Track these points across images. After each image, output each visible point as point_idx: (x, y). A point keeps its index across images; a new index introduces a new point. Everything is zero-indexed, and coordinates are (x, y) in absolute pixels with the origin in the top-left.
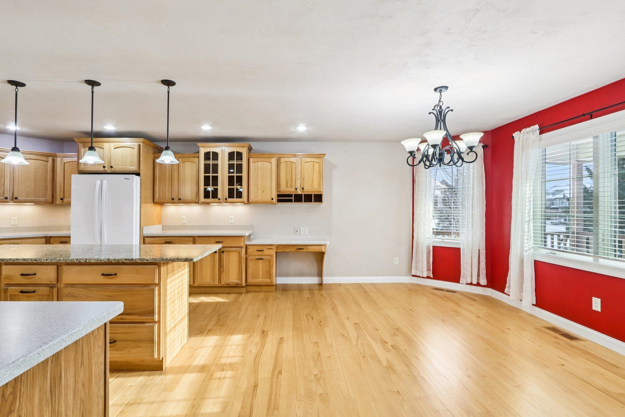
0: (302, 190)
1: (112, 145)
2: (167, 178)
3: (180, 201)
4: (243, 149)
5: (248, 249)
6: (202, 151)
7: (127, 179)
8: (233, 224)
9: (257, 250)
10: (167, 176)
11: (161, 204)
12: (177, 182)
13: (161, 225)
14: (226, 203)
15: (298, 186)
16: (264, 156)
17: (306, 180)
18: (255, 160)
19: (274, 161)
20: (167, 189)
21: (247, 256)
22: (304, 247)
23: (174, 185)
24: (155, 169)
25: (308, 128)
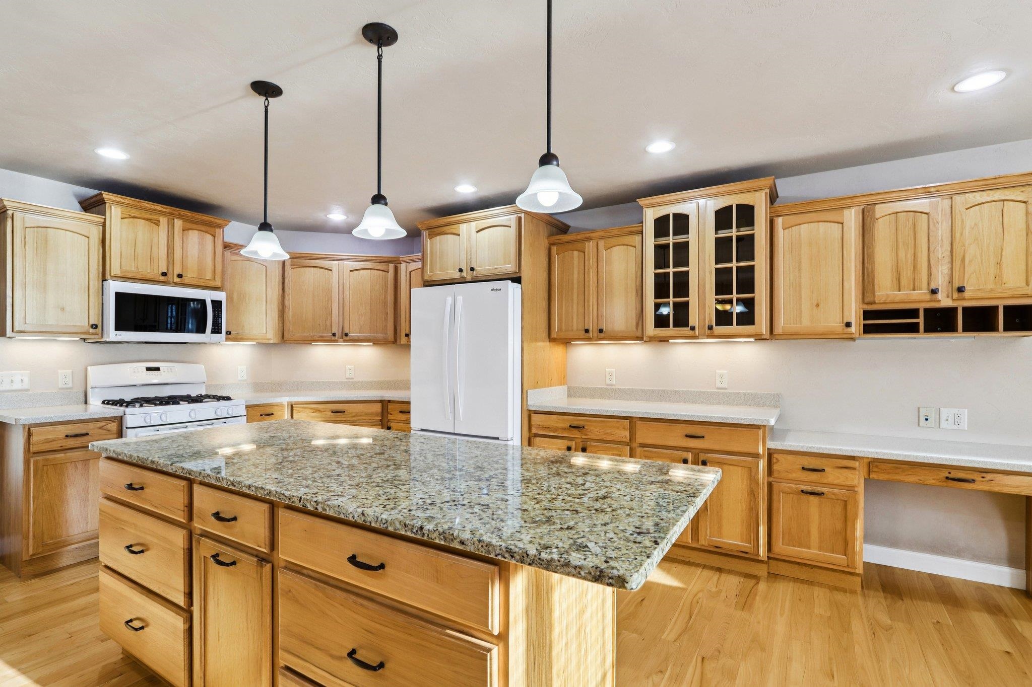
0: (956, 295)
1: (474, 226)
2: (576, 286)
3: (602, 335)
4: (757, 194)
5: (775, 461)
6: (650, 216)
7: (497, 290)
8: (726, 389)
9: (803, 468)
10: (575, 282)
11: (566, 342)
12: (595, 293)
13: (565, 387)
14: (709, 337)
15: (940, 280)
16: (818, 207)
17: (970, 261)
18: (792, 219)
19: (852, 217)
20: (575, 310)
21: (771, 479)
22: (977, 477)
23: (588, 302)
24: (552, 268)
25: (1009, 72)
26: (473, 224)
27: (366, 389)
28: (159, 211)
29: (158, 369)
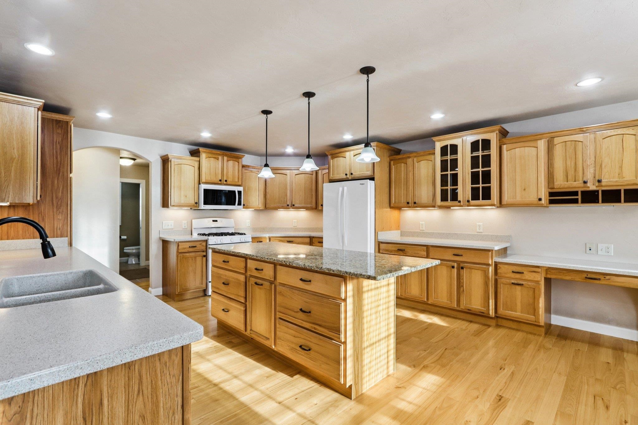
0: (597, 184)
1: (352, 153)
2: (403, 181)
3: (416, 205)
4: (492, 134)
5: (498, 268)
6: (438, 146)
7: (363, 184)
8: (481, 233)
9: (513, 272)
10: (403, 177)
11: (399, 208)
12: (412, 184)
13: (399, 231)
14: (468, 206)
15: (589, 176)
16: (524, 140)
17: (605, 166)
18: (510, 146)
19: (542, 144)
20: (402, 193)
21: (497, 277)
22: (601, 277)
23: (409, 188)
24: (391, 172)
25: (603, 79)
26: (352, 152)
27: (302, 231)
28: (218, 154)
29: (217, 221)
